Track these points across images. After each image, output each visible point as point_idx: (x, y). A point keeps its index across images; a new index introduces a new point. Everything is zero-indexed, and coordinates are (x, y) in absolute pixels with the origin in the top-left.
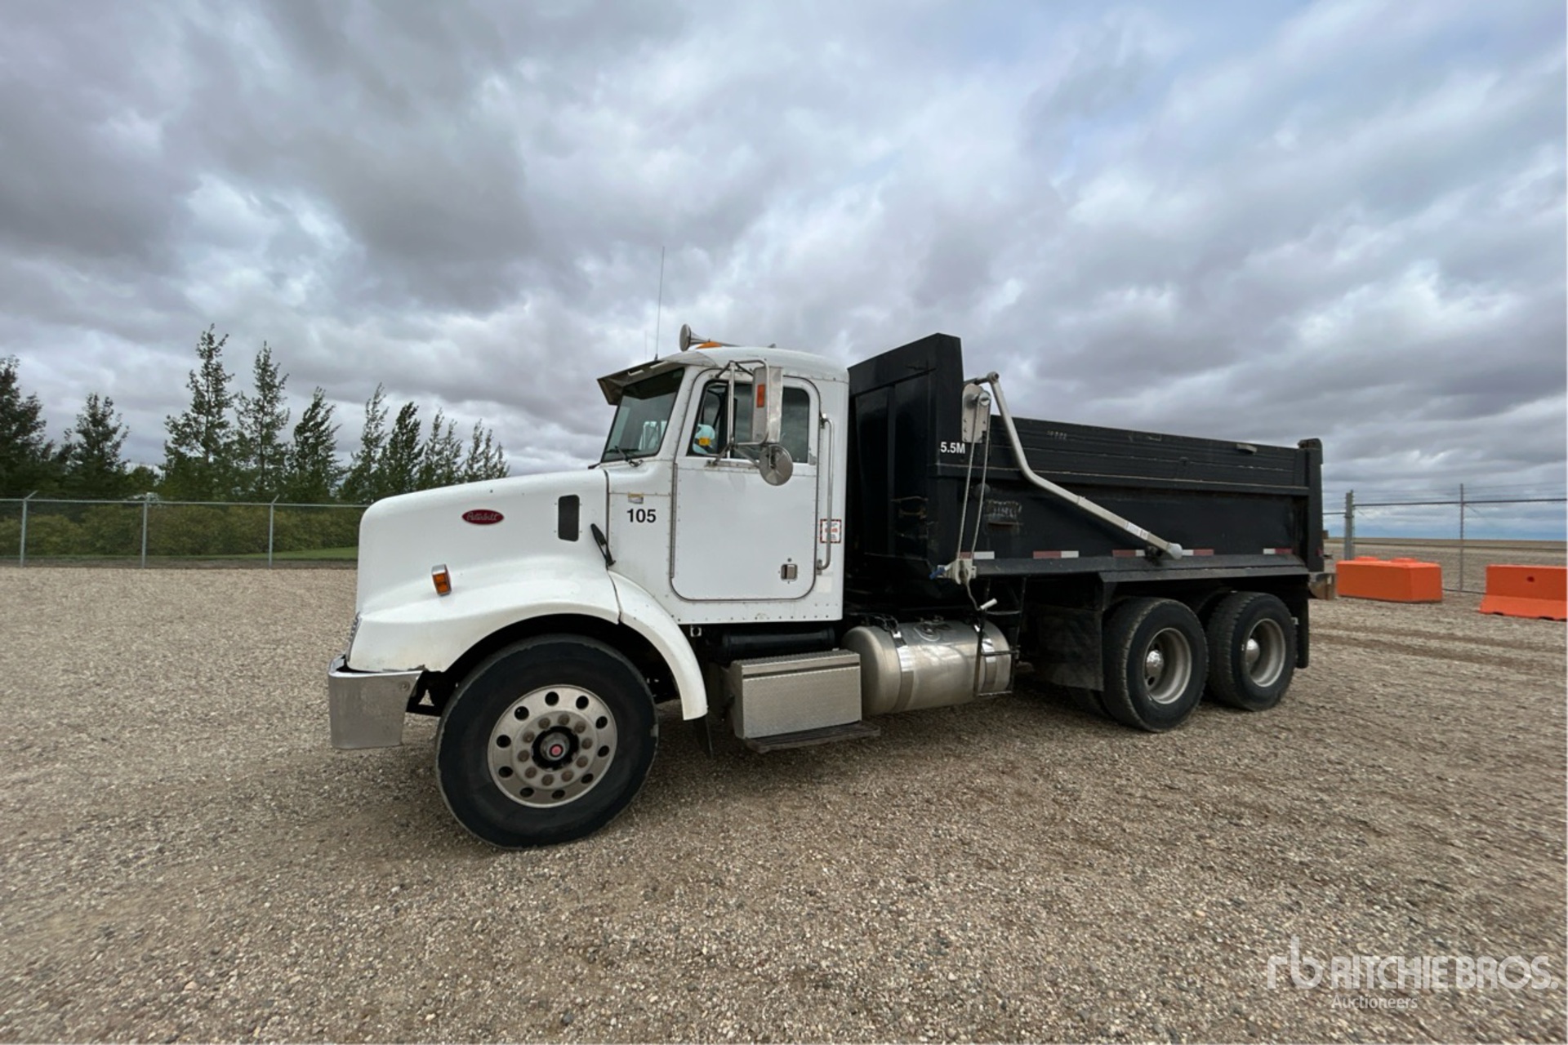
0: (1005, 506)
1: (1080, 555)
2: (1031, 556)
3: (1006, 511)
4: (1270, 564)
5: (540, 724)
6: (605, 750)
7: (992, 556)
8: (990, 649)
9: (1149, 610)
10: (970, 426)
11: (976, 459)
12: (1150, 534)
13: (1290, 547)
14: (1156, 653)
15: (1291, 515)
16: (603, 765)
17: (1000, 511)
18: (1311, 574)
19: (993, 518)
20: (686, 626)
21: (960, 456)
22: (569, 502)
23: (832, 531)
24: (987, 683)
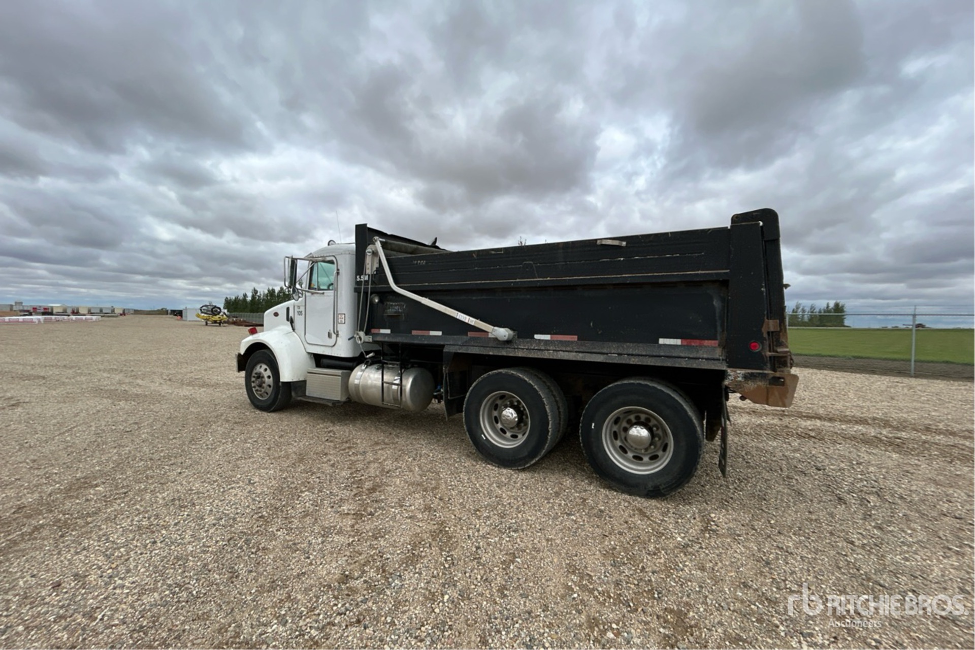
0: (396, 305)
1: (443, 333)
2: (411, 333)
3: (397, 308)
4: (668, 354)
5: (256, 374)
6: (270, 386)
7: (388, 331)
8: (398, 382)
9: (485, 375)
10: (370, 266)
11: (373, 283)
12: (478, 321)
13: (714, 338)
14: (511, 410)
15: (716, 303)
16: (270, 390)
17: (393, 308)
18: (729, 370)
19: (390, 312)
20: (309, 353)
21: (366, 281)
22: (288, 309)
23: (341, 319)
24: (395, 399)
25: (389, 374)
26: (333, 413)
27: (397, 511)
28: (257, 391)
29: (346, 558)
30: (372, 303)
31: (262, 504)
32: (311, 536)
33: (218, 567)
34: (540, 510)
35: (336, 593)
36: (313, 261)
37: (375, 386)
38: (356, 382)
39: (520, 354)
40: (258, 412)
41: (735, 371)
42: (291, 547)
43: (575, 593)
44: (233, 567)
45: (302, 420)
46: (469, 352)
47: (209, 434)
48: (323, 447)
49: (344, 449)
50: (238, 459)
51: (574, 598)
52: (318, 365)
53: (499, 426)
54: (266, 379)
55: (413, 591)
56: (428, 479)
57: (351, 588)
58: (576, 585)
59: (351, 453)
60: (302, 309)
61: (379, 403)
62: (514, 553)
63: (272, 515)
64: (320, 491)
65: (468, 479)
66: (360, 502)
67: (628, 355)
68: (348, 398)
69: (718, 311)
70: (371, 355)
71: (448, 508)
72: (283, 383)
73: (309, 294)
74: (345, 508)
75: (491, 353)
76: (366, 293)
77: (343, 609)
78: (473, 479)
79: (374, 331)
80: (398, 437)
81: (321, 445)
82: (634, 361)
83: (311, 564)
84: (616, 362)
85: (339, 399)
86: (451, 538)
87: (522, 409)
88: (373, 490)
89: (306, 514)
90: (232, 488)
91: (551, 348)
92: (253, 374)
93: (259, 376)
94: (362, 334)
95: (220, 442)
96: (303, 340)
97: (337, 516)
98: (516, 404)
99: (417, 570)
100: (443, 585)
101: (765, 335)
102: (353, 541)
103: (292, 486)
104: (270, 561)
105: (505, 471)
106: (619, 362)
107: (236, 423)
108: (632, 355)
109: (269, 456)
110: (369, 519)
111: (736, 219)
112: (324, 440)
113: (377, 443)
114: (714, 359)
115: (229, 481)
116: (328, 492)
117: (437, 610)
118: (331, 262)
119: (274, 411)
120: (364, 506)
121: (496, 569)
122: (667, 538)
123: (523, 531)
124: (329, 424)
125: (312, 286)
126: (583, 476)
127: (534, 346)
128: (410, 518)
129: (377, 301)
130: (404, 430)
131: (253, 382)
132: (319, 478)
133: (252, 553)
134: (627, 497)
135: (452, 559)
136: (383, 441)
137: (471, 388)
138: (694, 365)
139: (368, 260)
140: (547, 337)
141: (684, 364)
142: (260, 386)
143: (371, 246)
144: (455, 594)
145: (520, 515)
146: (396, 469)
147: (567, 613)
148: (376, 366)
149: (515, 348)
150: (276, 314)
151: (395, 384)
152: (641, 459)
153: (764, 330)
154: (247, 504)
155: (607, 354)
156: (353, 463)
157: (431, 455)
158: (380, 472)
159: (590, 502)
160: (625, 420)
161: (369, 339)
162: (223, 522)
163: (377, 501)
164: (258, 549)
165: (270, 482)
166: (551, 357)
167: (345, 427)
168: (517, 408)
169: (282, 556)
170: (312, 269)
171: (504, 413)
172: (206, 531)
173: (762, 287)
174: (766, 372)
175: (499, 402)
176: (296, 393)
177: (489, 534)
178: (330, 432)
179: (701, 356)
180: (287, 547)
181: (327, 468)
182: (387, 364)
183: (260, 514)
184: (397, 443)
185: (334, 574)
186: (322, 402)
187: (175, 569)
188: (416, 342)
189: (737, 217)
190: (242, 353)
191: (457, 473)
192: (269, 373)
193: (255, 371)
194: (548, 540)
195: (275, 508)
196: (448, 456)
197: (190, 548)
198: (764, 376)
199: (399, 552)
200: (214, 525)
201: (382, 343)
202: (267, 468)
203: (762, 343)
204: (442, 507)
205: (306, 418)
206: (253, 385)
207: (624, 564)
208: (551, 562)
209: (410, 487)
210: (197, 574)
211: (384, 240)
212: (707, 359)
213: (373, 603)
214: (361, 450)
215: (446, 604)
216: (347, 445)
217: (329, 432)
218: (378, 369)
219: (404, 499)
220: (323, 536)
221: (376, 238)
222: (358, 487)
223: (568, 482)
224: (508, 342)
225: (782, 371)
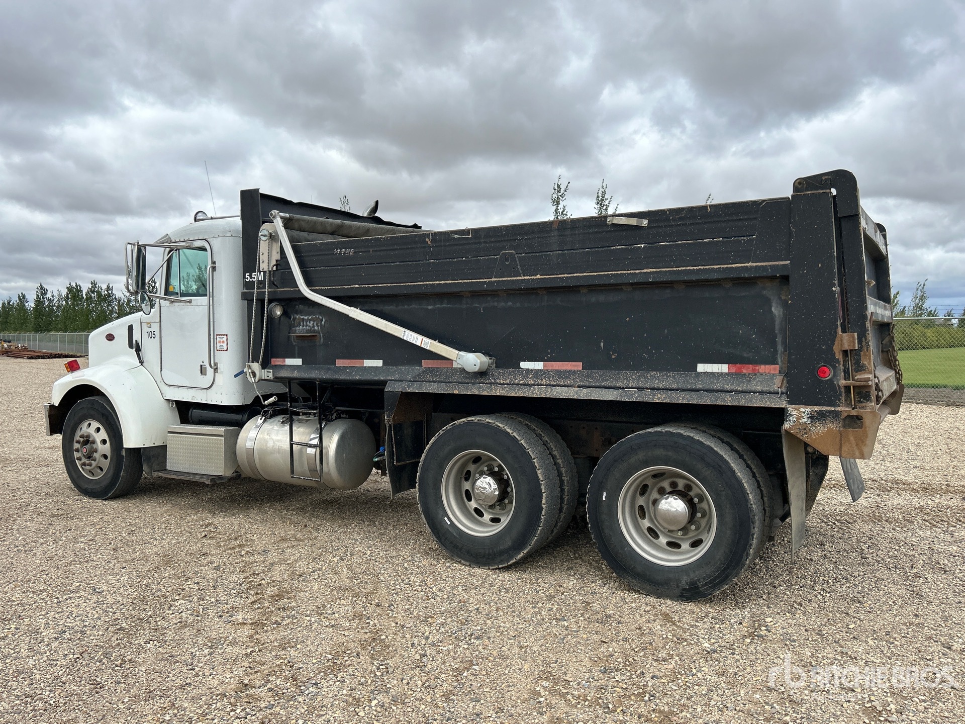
0: (309, 320)
1: (384, 363)
2: (334, 363)
3: (309, 324)
4: (707, 387)
5: (82, 437)
6: (105, 457)
7: (298, 362)
8: (316, 442)
9: (449, 426)
10: (267, 259)
11: (272, 284)
12: (436, 343)
13: (774, 362)
14: (489, 479)
15: (776, 310)
16: (106, 464)
17: (306, 325)
18: (790, 408)
19: (300, 330)
20: (168, 400)
21: (260, 282)
22: (131, 328)
23: (221, 343)
24: (313, 470)
25: (301, 430)
26: (210, 499)
27: (313, 619)
28: (84, 464)
29: (244, 669)
30: (271, 318)
31: (118, 615)
32: (194, 647)
33: (74, 679)
34: (519, 616)
35: (233, 700)
36: (172, 247)
37: (279, 451)
38: (249, 445)
39: (498, 392)
40: (86, 500)
41: (798, 410)
42: (167, 659)
43: (542, 697)
44: (94, 680)
45: (159, 510)
46: (424, 390)
47: (15, 532)
48: (199, 545)
49: (234, 548)
50: (70, 564)
51: (539, 702)
52: (185, 419)
53: (473, 504)
54: (100, 446)
55: (332, 697)
56: (361, 582)
57: (252, 695)
58: (545, 690)
59: (243, 553)
60: (155, 328)
61: (286, 477)
62: (471, 661)
63: (135, 626)
64: (201, 599)
65: (422, 581)
66: (260, 611)
67: (653, 389)
68: (236, 472)
69: (777, 322)
70: (272, 400)
71: (388, 615)
72: (128, 450)
73: (167, 303)
74: (240, 617)
75: (456, 392)
76: (261, 301)
77: (243, 714)
78: (429, 581)
79: (276, 361)
80: (317, 530)
81: (196, 543)
82: (659, 398)
83: (197, 675)
84: (634, 400)
85: (220, 472)
86: (388, 647)
87: (506, 477)
88: (280, 596)
89: (184, 625)
90: (70, 598)
91: (544, 382)
92: (77, 438)
93: (87, 441)
94: (256, 366)
95: (35, 542)
96: (159, 379)
97: (228, 626)
98: (496, 469)
99: (338, 679)
100: (372, 692)
101: (839, 356)
102: (252, 652)
103: (159, 593)
104: (141, 673)
105: (478, 571)
106: (639, 399)
107: (54, 516)
108: (658, 389)
109: (117, 558)
110: (274, 629)
111: (802, 185)
112: (199, 536)
113: (284, 540)
114: (770, 393)
115: (63, 589)
116: (213, 600)
117: (362, 714)
118: (203, 249)
119: (115, 498)
120: (268, 614)
121: (443, 676)
122: (688, 644)
123: (489, 638)
124: (206, 514)
125: (171, 289)
126: (597, 575)
127: (519, 379)
128: (332, 626)
129: (278, 313)
130: (328, 521)
131: (77, 450)
132: (198, 583)
133: (117, 666)
134: (653, 600)
135: (387, 668)
136: (294, 536)
137: (428, 447)
138: (743, 401)
139: (263, 246)
140: (539, 365)
141: (728, 400)
142: (89, 457)
143: (266, 226)
144: (386, 699)
145: (489, 622)
146: (314, 572)
147: (526, 714)
148: (280, 418)
149: (491, 384)
150: (110, 337)
151: (311, 446)
152: (679, 546)
153: (837, 349)
154: (96, 616)
155: (623, 388)
156: (247, 564)
157: (369, 553)
158: (289, 575)
159: (596, 606)
160: (655, 489)
161: (269, 374)
162: (67, 636)
163: (284, 609)
164: (124, 662)
165: (126, 591)
166: (543, 396)
167: (233, 519)
168: (498, 476)
169: (157, 668)
170: (169, 261)
171: (478, 483)
172: (47, 645)
173: (834, 285)
174: (839, 409)
175: (472, 468)
176: (150, 467)
177: (441, 642)
178: (210, 524)
179: (753, 389)
180: (163, 659)
181: (210, 573)
182: (298, 414)
183: (118, 627)
184: (316, 538)
185: (229, 684)
186: (193, 478)
187: (18, 682)
188: (342, 377)
189: (800, 183)
190: (57, 404)
191: (405, 575)
192: (103, 434)
193: (79, 433)
194: (521, 647)
195: (139, 619)
196: (394, 554)
197: (31, 662)
198: (836, 414)
199: (315, 661)
200: (56, 639)
201: (289, 381)
202: (117, 574)
203: (834, 367)
204: (379, 614)
205: (168, 507)
206: (76, 455)
207: (618, 670)
208: (520, 669)
209: (334, 593)
210: (49, 686)
211: (287, 215)
212: (761, 393)
213: (281, 709)
214: (260, 548)
215: (374, 708)
216: (238, 543)
217: (207, 526)
218: (283, 423)
219: (324, 606)
220: (211, 647)
221: (274, 212)
222: (257, 594)
223: (571, 583)
224: (482, 374)
225: (863, 408)
